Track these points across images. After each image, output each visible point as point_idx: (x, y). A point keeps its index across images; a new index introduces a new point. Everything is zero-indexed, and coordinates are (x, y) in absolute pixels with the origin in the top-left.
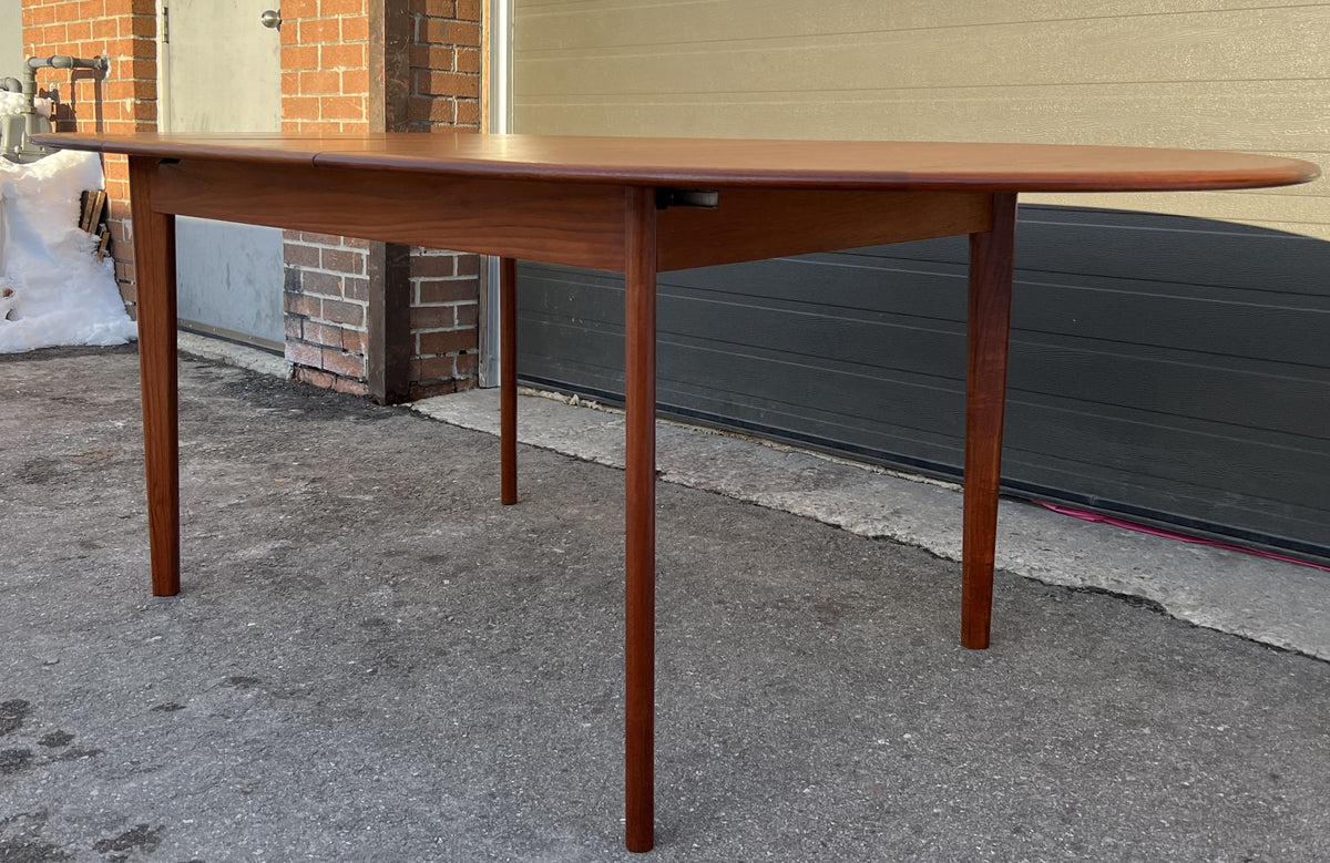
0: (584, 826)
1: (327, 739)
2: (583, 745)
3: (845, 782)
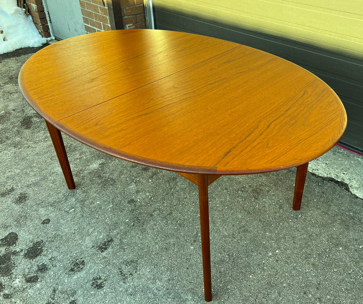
1: (124, 256)
3: (261, 273)
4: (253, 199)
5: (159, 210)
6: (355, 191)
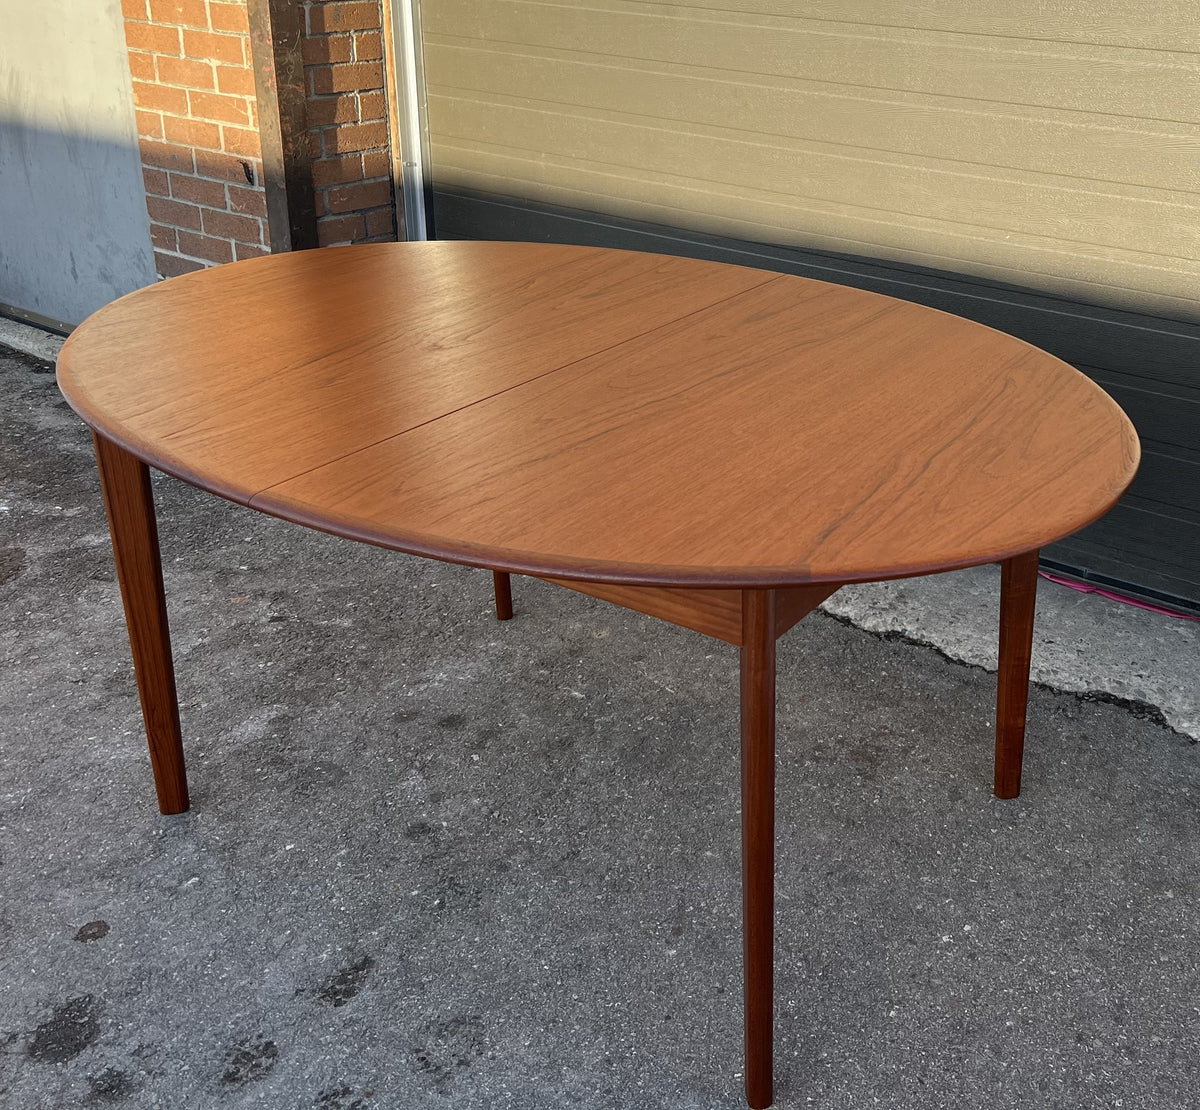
0: (703, 1089)
1: (425, 1007)
2: (675, 981)
3: (924, 997)
4: (858, 781)
5: (529, 847)
6: (1185, 725)
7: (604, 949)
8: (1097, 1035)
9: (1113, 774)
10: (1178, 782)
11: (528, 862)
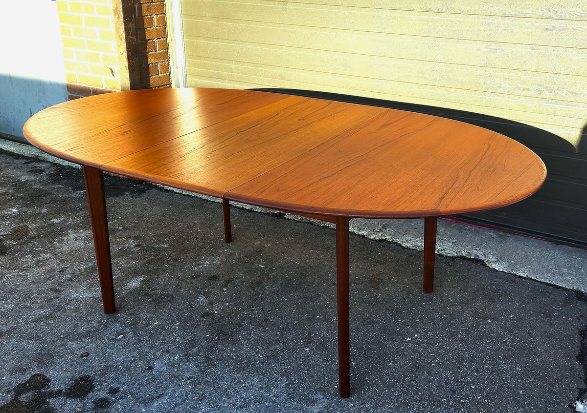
0: (324, 391)
2: (310, 358)
3: (401, 358)
4: (372, 290)
5: (250, 318)
6: (494, 265)
7: (282, 350)
8: (465, 366)
9: (468, 283)
10: (491, 285)
11: (250, 323)
